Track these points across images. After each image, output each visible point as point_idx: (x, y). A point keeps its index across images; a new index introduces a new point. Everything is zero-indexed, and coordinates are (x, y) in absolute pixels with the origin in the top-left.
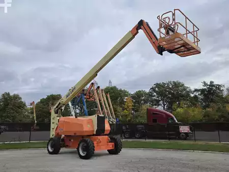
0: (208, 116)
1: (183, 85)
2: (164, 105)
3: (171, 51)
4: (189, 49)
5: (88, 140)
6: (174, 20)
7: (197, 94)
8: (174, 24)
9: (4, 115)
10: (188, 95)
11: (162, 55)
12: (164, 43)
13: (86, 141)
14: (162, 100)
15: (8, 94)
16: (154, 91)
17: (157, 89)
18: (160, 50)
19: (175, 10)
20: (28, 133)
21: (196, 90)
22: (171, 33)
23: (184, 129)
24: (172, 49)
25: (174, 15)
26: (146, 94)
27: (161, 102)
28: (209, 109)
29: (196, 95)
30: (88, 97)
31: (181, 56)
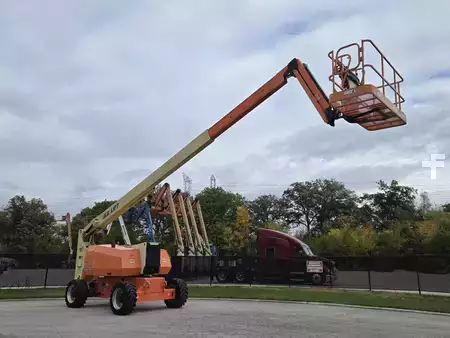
0: (385, 244)
1: (342, 187)
2: (309, 223)
3: (351, 119)
4: (386, 117)
5: (128, 283)
6: (361, 59)
7: (368, 204)
8: (361, 66)
9: (12, 237)
10: (351, 205)
11: (333, 125)
12: (340, 103)
13: (123, 286)
14: (304, 212)
15: (22, 199)
16: (292, 196)
17: (296, 194)
18: (330, 117)
19: (363, 41)
20: (45, 271)
21: (366, 197)
22: (352, 85)
23: (315, 267)
24: (353, 114)
25: (361, 50)
26: (276, 202)
27: (303, 218)
28: (387, 232)
29: (366, 205)
30: (160, 209)
31: (369, 128)
